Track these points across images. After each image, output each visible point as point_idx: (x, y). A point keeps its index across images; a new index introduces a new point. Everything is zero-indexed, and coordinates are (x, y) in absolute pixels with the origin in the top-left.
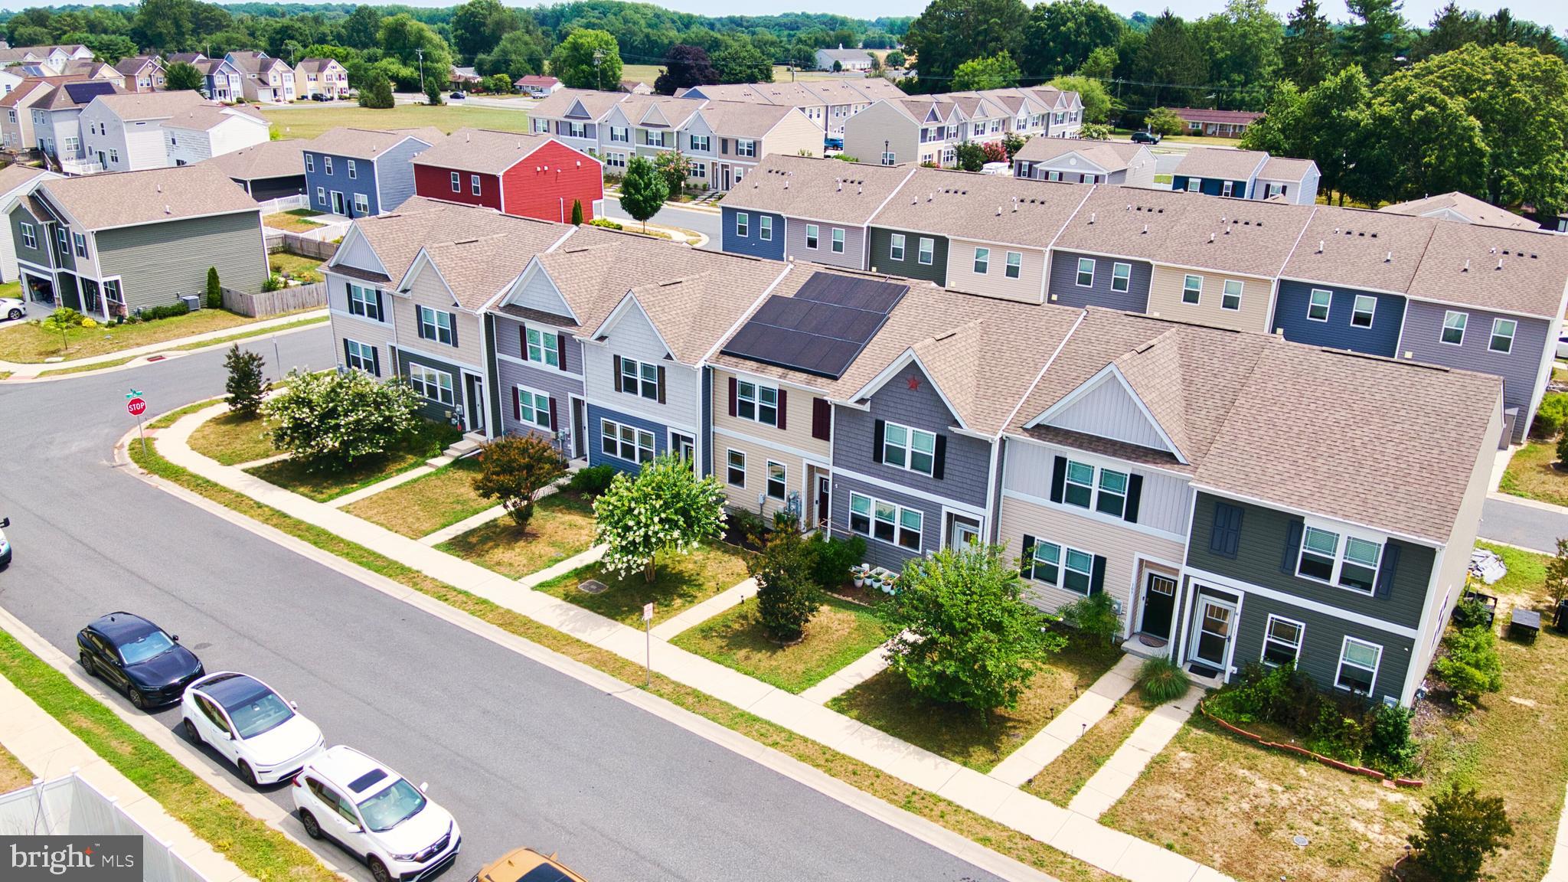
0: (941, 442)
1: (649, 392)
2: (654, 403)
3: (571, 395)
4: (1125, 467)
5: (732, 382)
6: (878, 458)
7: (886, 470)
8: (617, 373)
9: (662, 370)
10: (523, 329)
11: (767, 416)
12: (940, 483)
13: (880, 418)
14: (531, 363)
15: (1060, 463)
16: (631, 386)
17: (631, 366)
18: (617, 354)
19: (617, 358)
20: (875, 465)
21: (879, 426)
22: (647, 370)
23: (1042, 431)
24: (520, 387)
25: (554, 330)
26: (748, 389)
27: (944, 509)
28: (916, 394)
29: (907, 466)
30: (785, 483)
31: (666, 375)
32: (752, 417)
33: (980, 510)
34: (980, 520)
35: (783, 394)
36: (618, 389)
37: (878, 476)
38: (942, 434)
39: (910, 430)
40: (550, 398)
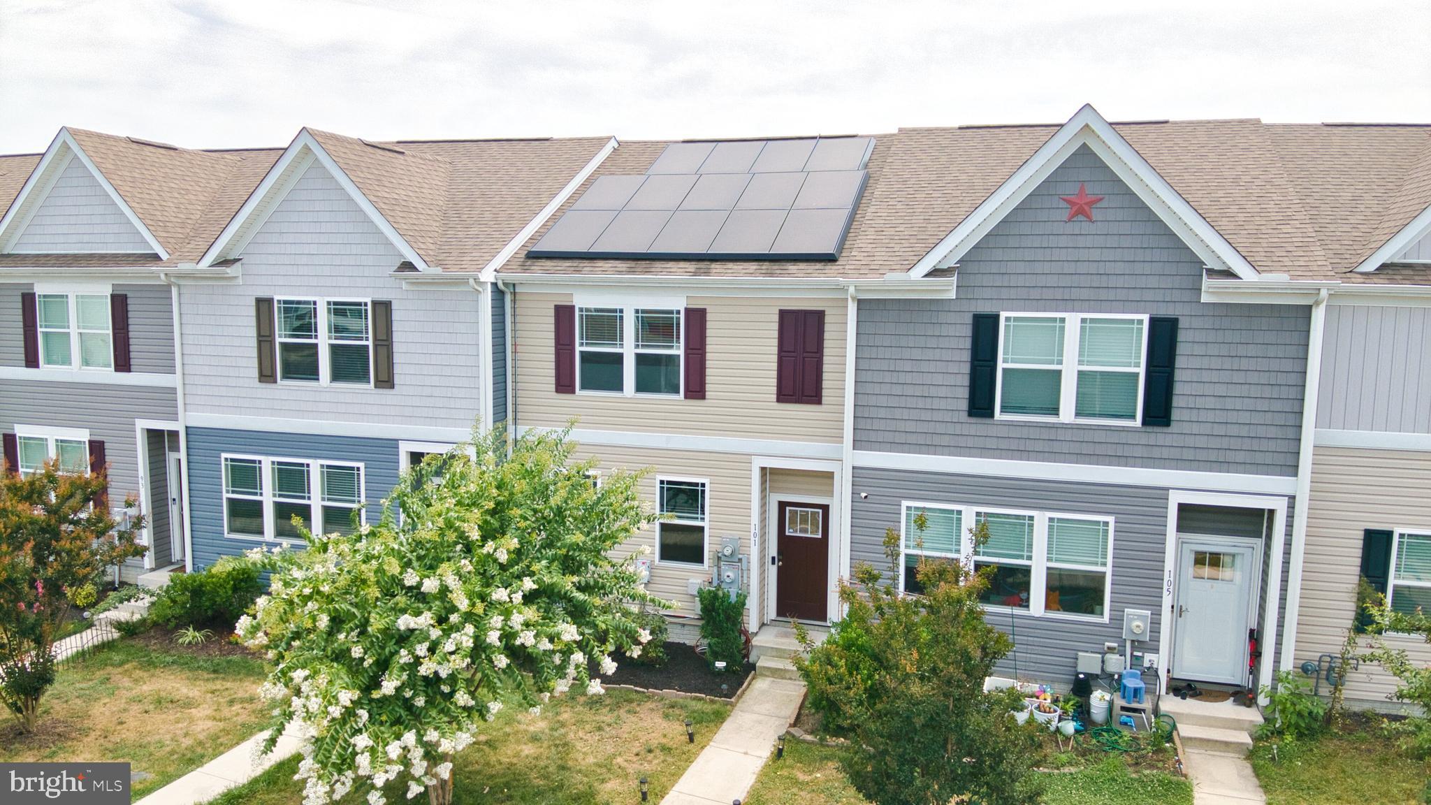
0: (1163, 334)
1: (349, 367)
2: (362, 392)
3: (142, 424)
5: (564, 314)
6: (980, 404)
7: (1003, 432)
8: (265, 339)
9: (383, 309)
10: (28, 300)
11: (655, 375)
12: (1159, 435)
13: (985, 308)
14: (46, 371)
16: (301, 364)
17: (301, 318)
18: (265, 293)
19: (264, 305)
20: (978, 426)
21: (985, 329)
22: (345, 315)
24: (22, 432)
25: (103, 288)
26: (604, 325)
27: (1175, 499)
28: (1086, 227)
29: (1067, 412)
30: (706, 524)
31: (396, 316)
32: (618, 386)
33: (1282, 483)
34: (1280, 506)
35: (697, 318)
36: (266, 376)
37: (984, 452)
38: (1165, 311)
39: (1073, 320)
40: (91, 442)
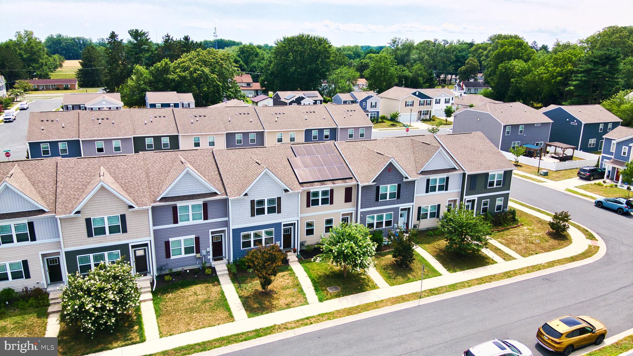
0: (399, 186)
1: (271, 210)
2: (275, 215)
3: (210, 231)
4: (444, 176)
5: (308, 193)
6: (377, 200)
7: (380, 203)
8: (253, 208)
9: (279, 199)
10: (175, 208)
11: (325, 201)
12: (399, 200)
13: (378, 186)
14: (180, 224)
15: (428, 181)
16: (261, 212)
17: (261, 202)
18: (253, 199)
19: (252, 202)
20: (377, 203)
21: (378, 188)
22: (271, 201)
23: (423, 173)
24: (171, 240)
25: (200, 202)
26: (316, 194)
27: (400, 208)
28: (391, 173)
29: (388, 199)
30: (333, 225)
31: (282, 199)
32: (318, 204)
33: (412, 204)
34: (411, 207)
35: (332, 191)
36: (253, 215)
37: (377, 206)
38: (399, 183)
39: (389, 186)
40: (195, 238)
